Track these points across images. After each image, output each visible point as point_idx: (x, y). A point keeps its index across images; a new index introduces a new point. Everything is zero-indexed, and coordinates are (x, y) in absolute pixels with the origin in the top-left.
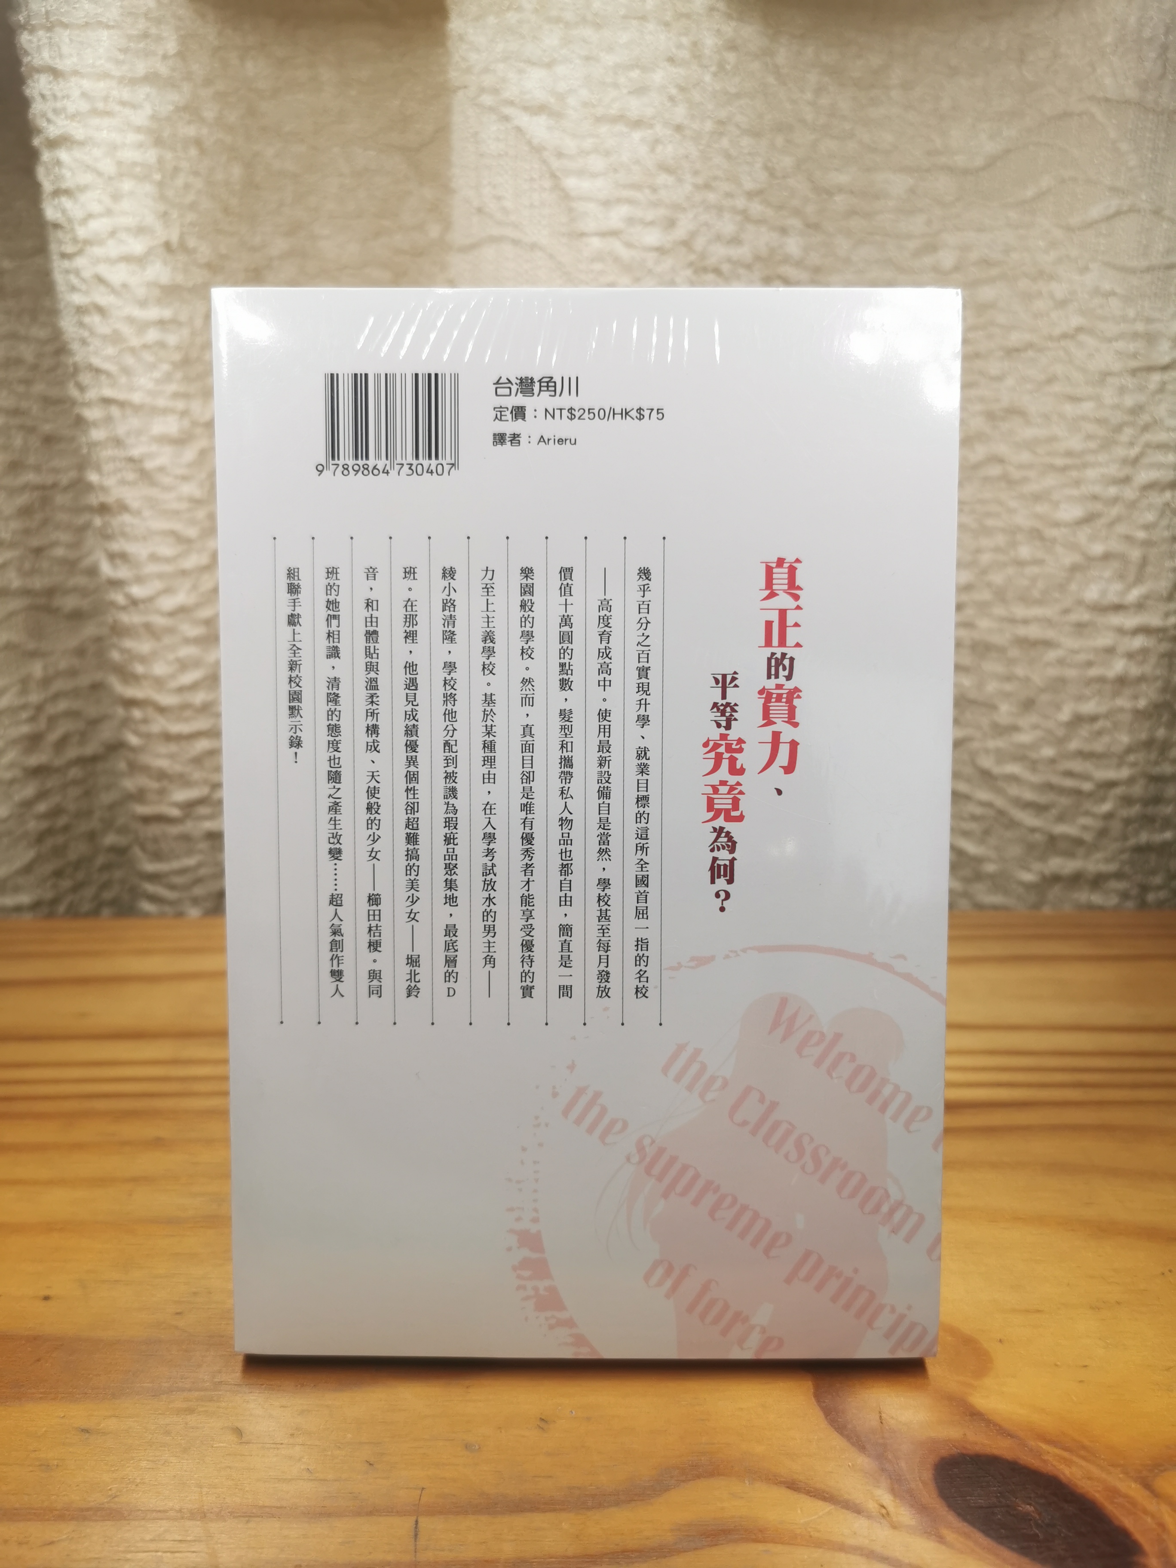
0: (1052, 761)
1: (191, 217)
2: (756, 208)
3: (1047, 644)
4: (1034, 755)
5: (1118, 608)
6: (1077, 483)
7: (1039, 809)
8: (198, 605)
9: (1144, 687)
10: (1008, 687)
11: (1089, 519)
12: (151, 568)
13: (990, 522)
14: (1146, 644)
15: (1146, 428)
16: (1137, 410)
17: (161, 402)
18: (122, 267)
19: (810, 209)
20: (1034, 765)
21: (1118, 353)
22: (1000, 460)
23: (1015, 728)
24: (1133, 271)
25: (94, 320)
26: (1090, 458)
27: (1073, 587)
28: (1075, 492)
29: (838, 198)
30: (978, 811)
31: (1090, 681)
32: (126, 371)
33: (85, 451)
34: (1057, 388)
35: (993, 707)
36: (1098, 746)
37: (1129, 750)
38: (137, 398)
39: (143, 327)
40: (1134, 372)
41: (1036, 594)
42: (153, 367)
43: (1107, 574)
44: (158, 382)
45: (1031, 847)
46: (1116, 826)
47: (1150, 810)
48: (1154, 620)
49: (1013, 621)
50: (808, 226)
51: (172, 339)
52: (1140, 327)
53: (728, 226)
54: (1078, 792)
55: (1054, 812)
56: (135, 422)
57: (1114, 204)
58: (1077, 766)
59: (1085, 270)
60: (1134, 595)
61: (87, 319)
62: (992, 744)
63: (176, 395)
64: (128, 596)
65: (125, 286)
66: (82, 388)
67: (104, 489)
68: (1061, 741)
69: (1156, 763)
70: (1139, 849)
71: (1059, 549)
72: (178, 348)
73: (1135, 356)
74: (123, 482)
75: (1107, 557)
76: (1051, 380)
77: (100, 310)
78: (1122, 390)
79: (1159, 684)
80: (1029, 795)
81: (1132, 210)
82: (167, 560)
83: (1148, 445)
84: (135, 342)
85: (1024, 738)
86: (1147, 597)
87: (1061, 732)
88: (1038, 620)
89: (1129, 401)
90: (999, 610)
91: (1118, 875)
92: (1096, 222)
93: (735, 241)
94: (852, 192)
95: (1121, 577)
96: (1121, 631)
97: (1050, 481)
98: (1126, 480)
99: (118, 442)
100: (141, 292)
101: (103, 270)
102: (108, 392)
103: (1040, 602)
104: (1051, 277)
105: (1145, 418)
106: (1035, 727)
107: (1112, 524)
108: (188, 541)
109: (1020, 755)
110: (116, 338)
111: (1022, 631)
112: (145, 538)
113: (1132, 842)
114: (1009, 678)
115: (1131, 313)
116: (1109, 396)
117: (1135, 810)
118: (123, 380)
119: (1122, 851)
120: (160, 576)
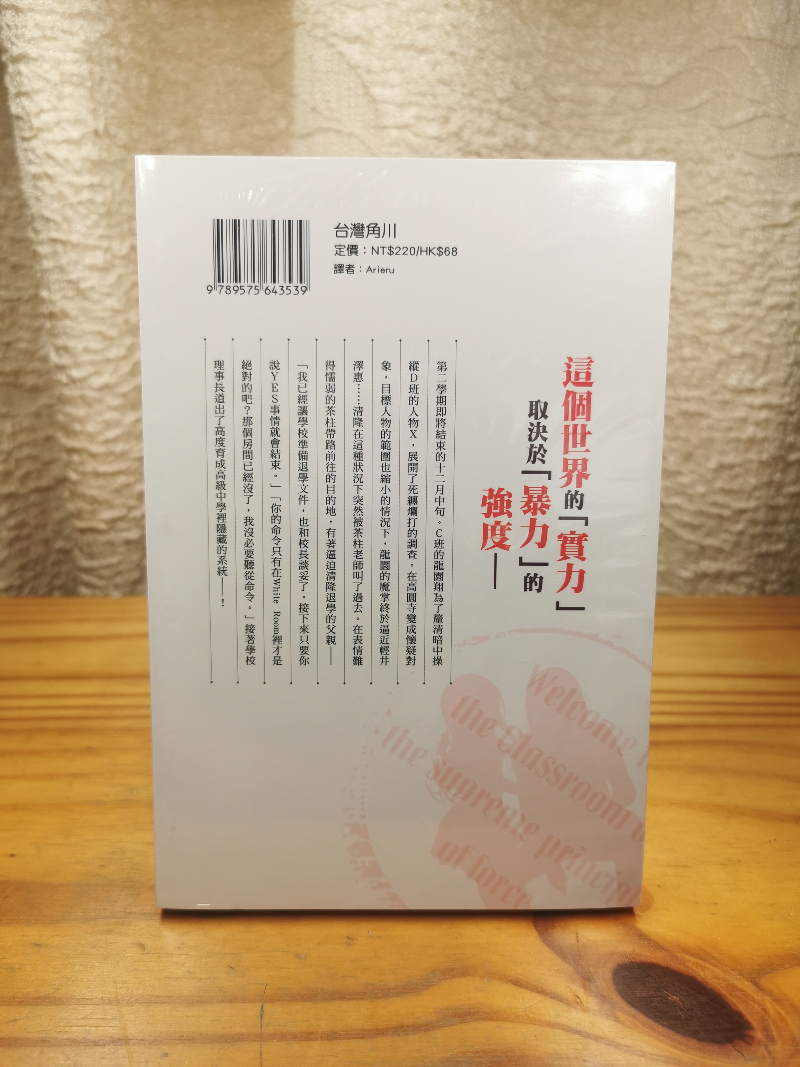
0: (703, 495)
1: (112, 112)
2: (506, 110)
3: (701, 415)
4: (691, 491)
5: (750, 391)
6: (724, 305)
7: (694, 528)
8: (118, 384)
9: (766, 445)
10: (674, 445)
11: (731, 329)
12: (85, 358)
14: (768, 415)
15: (771, 267)
16: (765, 254)
17: (91, 242)
18: (65, 147)
19: (543, 112)
20: (691, 498)
21: (754, 215)
23: (679, 473)
24: (763, 158)
25: (45, 184)
26: (733, 287)
27: (720, 376)
28: (722, 311)
29: (562, 104)
31: (730, 441)
32: (67, 220)
33: (39, 275)
34: (711, 238)
36: (735, 485)
37: (756, 488)
38: (74, 238)
39: (78, 189)
40: (764, 228)
41: (694, 380)
42: (86, 217)
43: (743, 367)
44: (89, 227)
45: (688, 554)
46: (746, 540)
47: (770, 529)
48: (774, 399)
50: (542, 123)
51: (99, 198)
52: (768, 197)
53: (486, 122)
54: (721, 517)
55: (704, 530)
56: (73, 255)
57: (752, 111)
58: (720, 499)
59: (731, 157)
60: (761, 382)
61: (40, 184)
63: (102, 237)
64: (69, 377)
65: (66, 160)
66: (37, 232)
67: (52, 302)
68: (709, 482)
69: (774, 497)
70: (763, 556)
71: (711, 350)
72: (103, 204)
73: (764, 217)
74: (65, 297)
75: (743, 356)
76: (707, 233)
77: (49, 177)
78: (755, 241)
79: (777, 443)
80: (687, 519)
81: (765, 115)
82: (96, 352)
83: (773, 279)
84: (73, 199)
85: (685, 479)
86: (769, 384)
87: (709, 476)
88: (695, 399)
89: (760, 248)
90: (670, 392)
91: (747, 573)
92: (740, 123)
93: (491, 133)
94: (572, 100)
95: (752, 369)
96: (752, 407)
97: (706, 302)
98: (757, 303)
99: (61, 269)
100: (78, 165)
101: (51, 149)
102: (54, 235)
103: (697, 387)
104: (708, 162)
105: (771, 260)
106: (692, 472)
107: (747, 333)
108: (111, 339)
109: (682, 491)
110: (60, 197)
111: (685, 406)
112: (80, 337)
113: (756, 550)
115: (763, 187)
116: (746, 244)
117: (758, 529)
118: (65, 226)
119: (749, 557)
120: (92, 363)
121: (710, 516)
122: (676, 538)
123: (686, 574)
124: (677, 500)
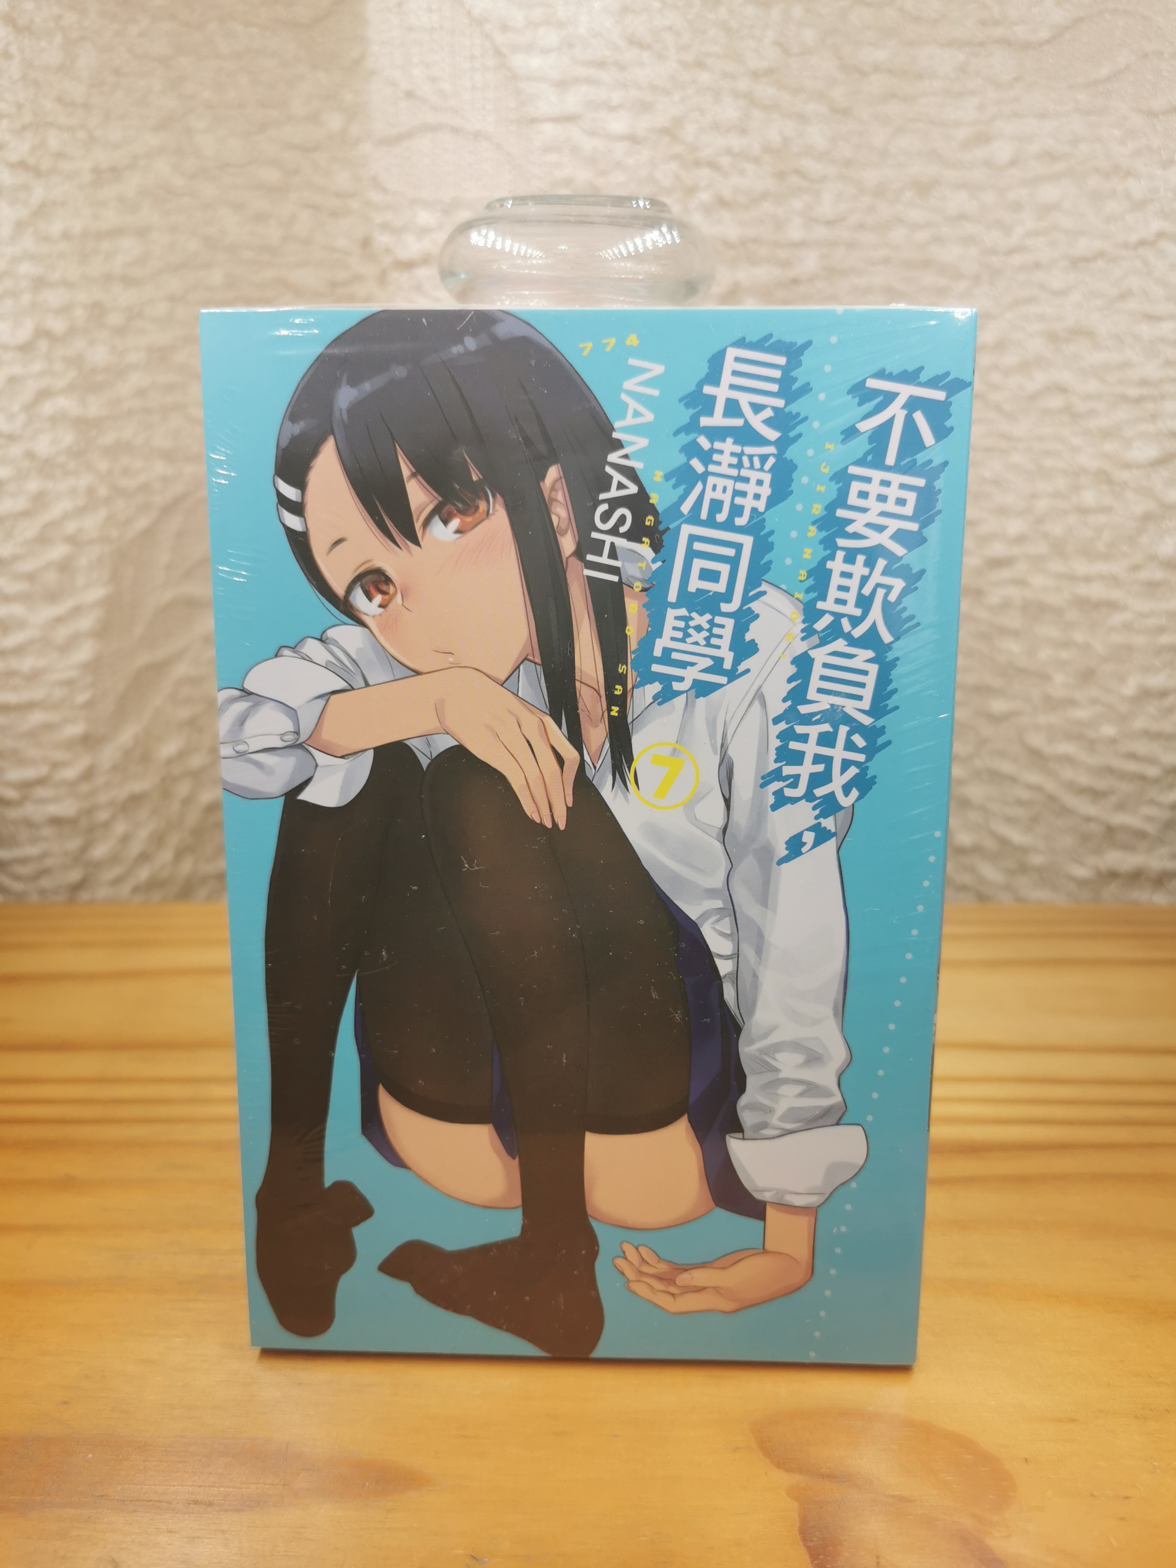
0: (1113, 741)
3: (1112, 606)
4: (1092, 734)
6: (1154, 417)
7: (1096, 795)
10: (1065, 655)
11: (1166, 460)
13: (1048, 463)
20: (1092, 745)
22: (1063, 390)
23: (1071, 702)
27: (1145, 539)
28: (1151, 428)
30: (1025, 794)
31: (1160, 650)
34: (1132, 305)
35: (1046, 678)
36: (1166, 726)
41: (1101, 547)
45: (1085, 838)
49: (1072, 578)
54: (1143, 778)
55: (1113, 799)
58: (1142, 747)
59: (1169, 163)
62: (1043, 719)
68: (1123, 719)
71: (1130, 495)
76: (1124, 296)
80: (1084, 779)
85: (1081, 714)
87: (1124, 708)
88: (1102, 578)
90: (1057, 566)
93: (738, 129)
97: (1122, 414)
103: (1106, 557)
104: (1129, 173)
106: (1094, 701)
109: (1077, 733)
111: (1083, 590)
114: (1066, 644)
121: (1123, 776)
122: (1065, 811)
123: (1081, 872)
124: (1066, 748)
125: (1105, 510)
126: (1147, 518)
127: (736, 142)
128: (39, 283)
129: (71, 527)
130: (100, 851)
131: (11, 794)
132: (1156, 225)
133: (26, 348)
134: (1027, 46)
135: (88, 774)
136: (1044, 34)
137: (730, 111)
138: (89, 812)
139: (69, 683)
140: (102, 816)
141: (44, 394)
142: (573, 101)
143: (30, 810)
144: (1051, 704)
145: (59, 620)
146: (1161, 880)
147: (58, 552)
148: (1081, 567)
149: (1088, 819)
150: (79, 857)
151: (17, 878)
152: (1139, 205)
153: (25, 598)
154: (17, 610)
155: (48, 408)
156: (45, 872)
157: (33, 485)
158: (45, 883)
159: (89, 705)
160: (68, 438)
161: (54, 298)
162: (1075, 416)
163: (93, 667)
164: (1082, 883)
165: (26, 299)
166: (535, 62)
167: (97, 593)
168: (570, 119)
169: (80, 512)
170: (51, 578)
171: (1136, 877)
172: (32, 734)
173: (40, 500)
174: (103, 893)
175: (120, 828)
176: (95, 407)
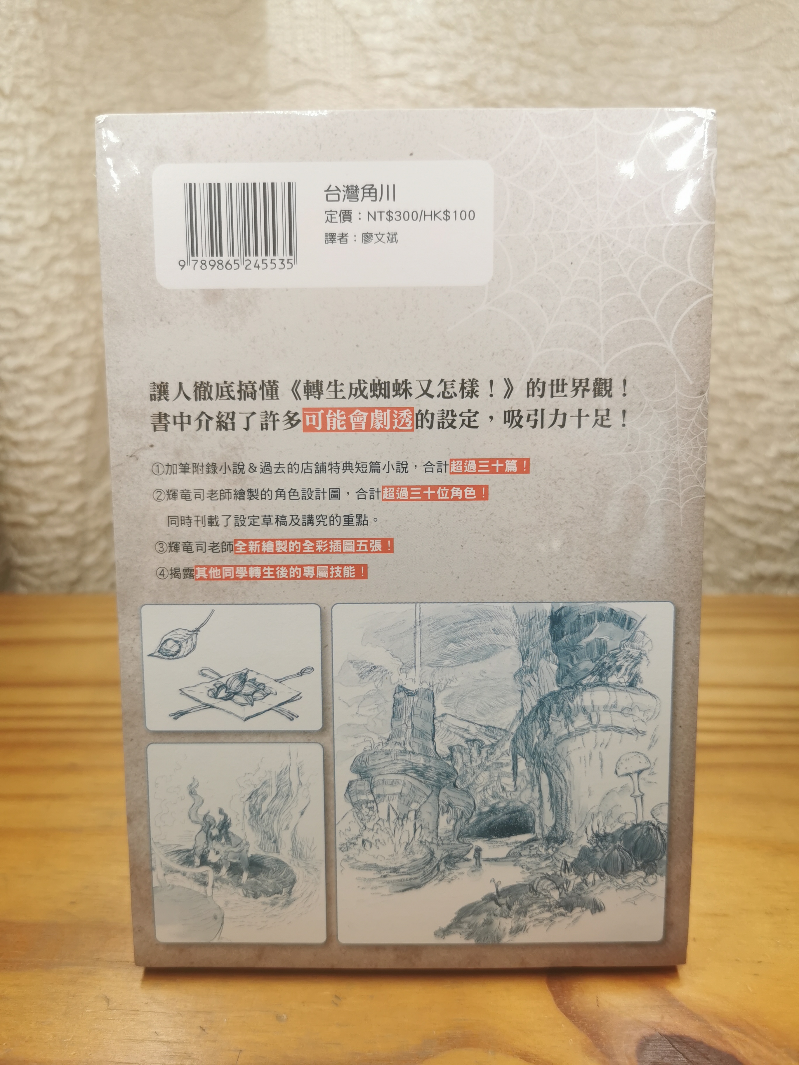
0: (761, 488)
2: (529, 56)
3: (760, 397)
6: (787, 271)
20: (747, 490)
22: (726, 253)
23: (732, 462)
29: (601, 48)
31: (792, 427)
34: (773, 196)
35: (717, 446)
41: (752, 358)
45: (743, 553)
49: (734, 379)
50: (575, 70)
54: (780, 512)
55: (761, 526)
58: (780, 491)
62: (717, 474)
71: (772, 323)
76: (769, 190)
80: (742, 514)
85: (740, 469)
87: (768, 466)
88: (753, 378)
93: (512, 82)
94: (612, 43)
97: (766, 269)
103: (755, 365)
104: (771, 109)
106: (748, 461)
111: (741, 387)
114: (730, 423)
121: (767, 511)
122: (729, 535)
123: (739, 575)
124: (731, 493)
125: (756, 333)
126: (784, 338)
127: (510, 90)
128: (53, 186)
129: (72, 346)
130: (89, 559)
131: (31, 521)
132: (789, 143)
133: (44, 229)
134: (703, 25)
135: (82, 509)
136: (714, 17)
137: (506, 69)
138: (82, 533)
139: (70, 449)
140: (91, 536)
141: (55, 259)
142: (402, 63)
143: (45, 532)
144: (721, 463)
145: (64, 407)
146: (793, 580)
147: (63, 362)
148: (740, 371)
149: (744, 540)
150: (75, 563)
151: (36, 576)
152: (778, 130)
153: (42, 392)
154: (36, 400)
155: (58, 268)
156: (54, 573)
157: (48, 318)
158: (55, 579)
159: (83, 463)
160: (70, 287)
161: (61, 195)
162: (734, 270)
163: (86, 438)
164: (740, 583)
165: (45, 196)
166: (377, 39)
167: (88, 389)
168: (400, 75)
169: (78, 336)
170: (59, 379)
171: (776, 579)
172: (47, 482)
173: (52, 328)
174: (91, 587)
175: (102, 544)
176: (87, 268)
